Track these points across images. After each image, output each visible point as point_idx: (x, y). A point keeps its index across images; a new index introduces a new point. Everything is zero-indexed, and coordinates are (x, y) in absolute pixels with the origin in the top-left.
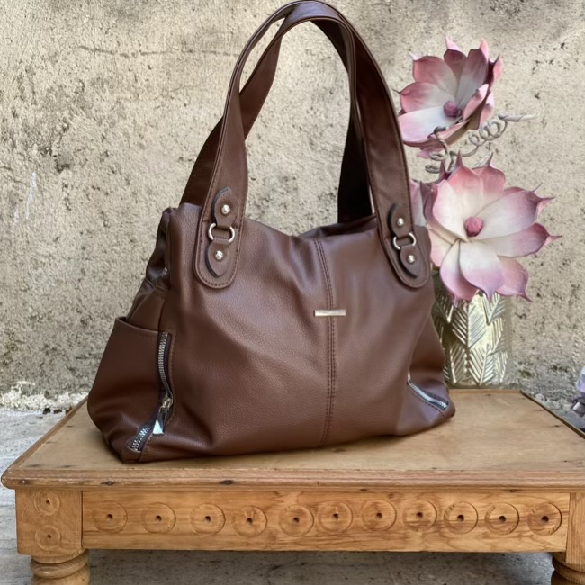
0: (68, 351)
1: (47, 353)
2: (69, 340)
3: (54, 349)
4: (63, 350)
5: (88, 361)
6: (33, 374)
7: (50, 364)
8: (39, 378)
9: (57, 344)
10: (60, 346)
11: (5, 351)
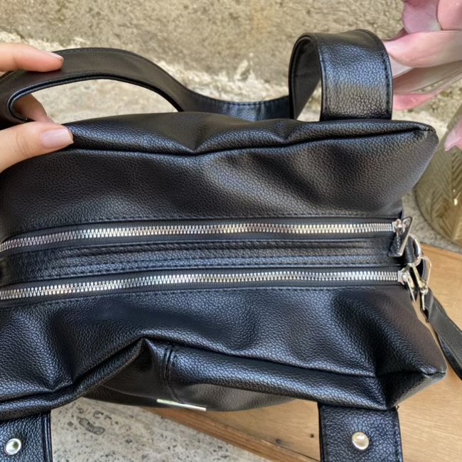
0: (111, 18)
1: (93, 16)
2: (110, 7)
3: (98, 14)
4: (107, 15)
5: (130, 30)
6: (86, 33)
7: (98, 27)
8: (91, 38)
9: (100, 9)
10: (103, 11)
11: (57, 7)
